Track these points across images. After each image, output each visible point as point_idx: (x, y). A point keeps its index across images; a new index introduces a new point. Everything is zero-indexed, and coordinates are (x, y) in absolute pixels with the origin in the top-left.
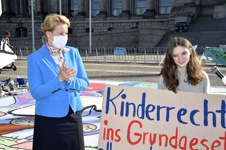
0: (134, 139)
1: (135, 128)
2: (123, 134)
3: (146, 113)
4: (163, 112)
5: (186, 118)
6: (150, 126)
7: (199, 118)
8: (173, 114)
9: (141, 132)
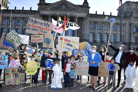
0: (33, 26)
1: (33, 25)
2: (31, 25)
3: (35, 23)
4: (38, 23)
5: (42, 24)
6: (36, 25)
7: (44, 25)
8: (40, 23)
9: (34, 25)
